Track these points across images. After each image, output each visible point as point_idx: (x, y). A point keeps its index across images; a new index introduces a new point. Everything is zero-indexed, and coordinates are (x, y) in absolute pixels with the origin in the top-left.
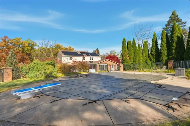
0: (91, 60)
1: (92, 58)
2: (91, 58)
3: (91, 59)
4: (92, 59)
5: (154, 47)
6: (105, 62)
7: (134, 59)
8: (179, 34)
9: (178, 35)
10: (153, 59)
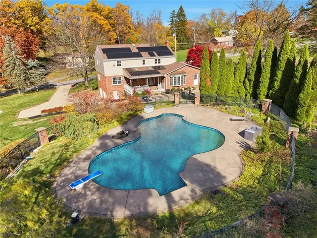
0: (158, 65)
1: (159, 60)
2: (156, 60)
3: (156, 63)
4: (159, 63)
5: (254, 67)
6: (181, 70)
7: (219, 85)
8: (290, 55)
9: (288, 58)
10: (248, 88)
